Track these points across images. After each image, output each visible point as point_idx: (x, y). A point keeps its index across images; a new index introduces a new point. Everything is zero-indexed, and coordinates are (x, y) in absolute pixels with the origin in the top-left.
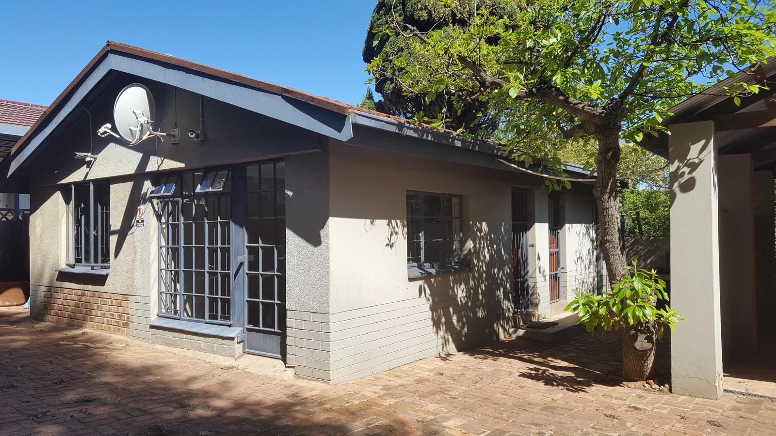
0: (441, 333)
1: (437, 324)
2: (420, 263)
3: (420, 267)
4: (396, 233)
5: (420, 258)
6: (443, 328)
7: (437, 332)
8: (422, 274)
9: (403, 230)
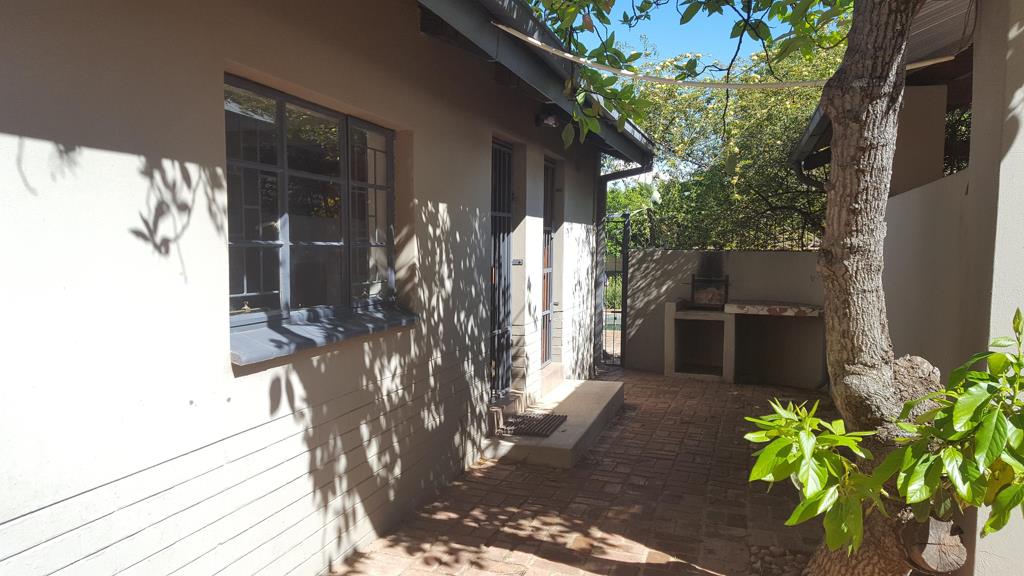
0: (336, 502)
1: (323, 481)
2: (275, 313)
3: (275, 324)
4: (184, 208)
5: (278, 294)
6: (342, 486)
7: (325, 504)
8: (279, 345)
9: (211, 201)
